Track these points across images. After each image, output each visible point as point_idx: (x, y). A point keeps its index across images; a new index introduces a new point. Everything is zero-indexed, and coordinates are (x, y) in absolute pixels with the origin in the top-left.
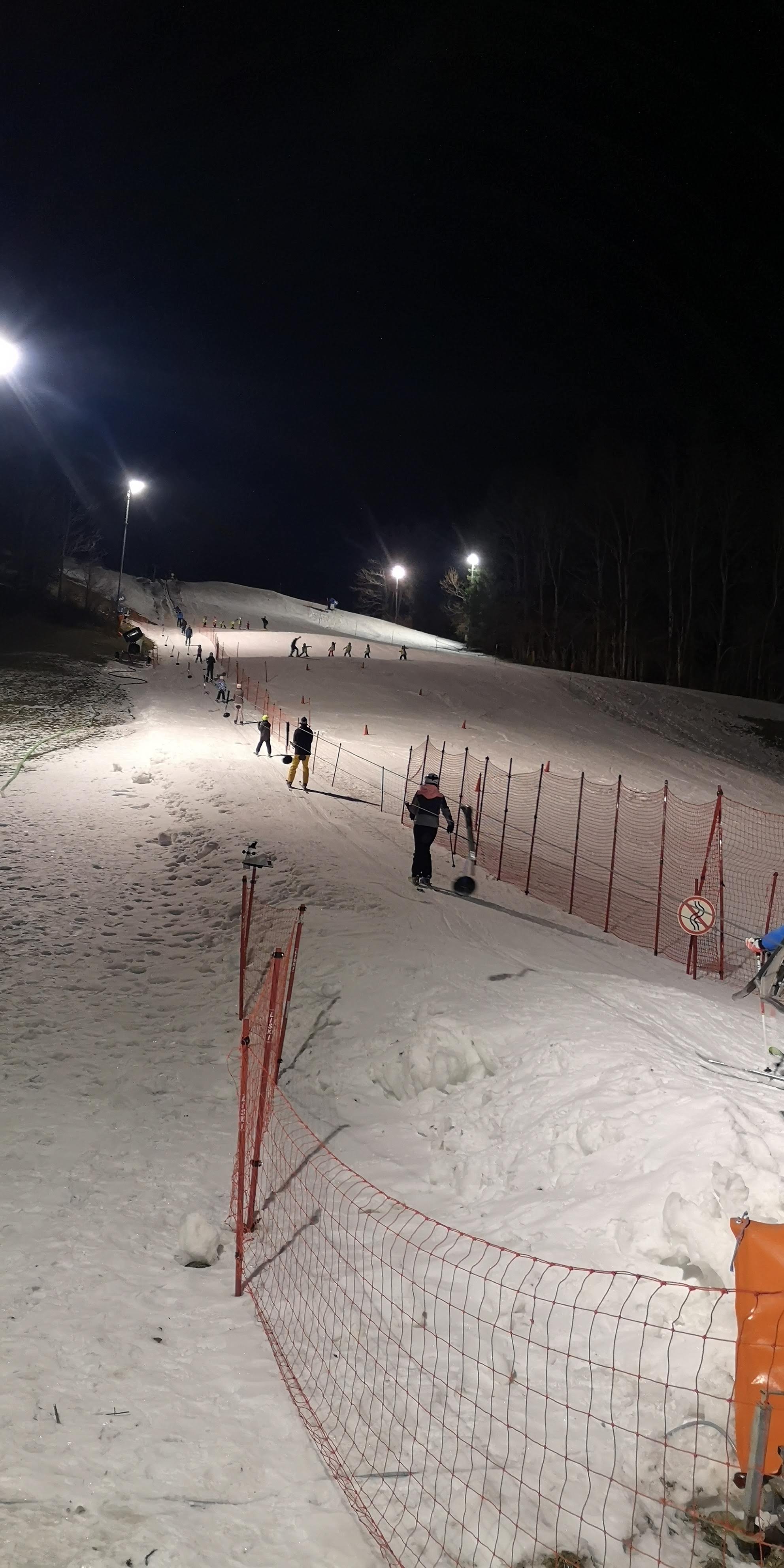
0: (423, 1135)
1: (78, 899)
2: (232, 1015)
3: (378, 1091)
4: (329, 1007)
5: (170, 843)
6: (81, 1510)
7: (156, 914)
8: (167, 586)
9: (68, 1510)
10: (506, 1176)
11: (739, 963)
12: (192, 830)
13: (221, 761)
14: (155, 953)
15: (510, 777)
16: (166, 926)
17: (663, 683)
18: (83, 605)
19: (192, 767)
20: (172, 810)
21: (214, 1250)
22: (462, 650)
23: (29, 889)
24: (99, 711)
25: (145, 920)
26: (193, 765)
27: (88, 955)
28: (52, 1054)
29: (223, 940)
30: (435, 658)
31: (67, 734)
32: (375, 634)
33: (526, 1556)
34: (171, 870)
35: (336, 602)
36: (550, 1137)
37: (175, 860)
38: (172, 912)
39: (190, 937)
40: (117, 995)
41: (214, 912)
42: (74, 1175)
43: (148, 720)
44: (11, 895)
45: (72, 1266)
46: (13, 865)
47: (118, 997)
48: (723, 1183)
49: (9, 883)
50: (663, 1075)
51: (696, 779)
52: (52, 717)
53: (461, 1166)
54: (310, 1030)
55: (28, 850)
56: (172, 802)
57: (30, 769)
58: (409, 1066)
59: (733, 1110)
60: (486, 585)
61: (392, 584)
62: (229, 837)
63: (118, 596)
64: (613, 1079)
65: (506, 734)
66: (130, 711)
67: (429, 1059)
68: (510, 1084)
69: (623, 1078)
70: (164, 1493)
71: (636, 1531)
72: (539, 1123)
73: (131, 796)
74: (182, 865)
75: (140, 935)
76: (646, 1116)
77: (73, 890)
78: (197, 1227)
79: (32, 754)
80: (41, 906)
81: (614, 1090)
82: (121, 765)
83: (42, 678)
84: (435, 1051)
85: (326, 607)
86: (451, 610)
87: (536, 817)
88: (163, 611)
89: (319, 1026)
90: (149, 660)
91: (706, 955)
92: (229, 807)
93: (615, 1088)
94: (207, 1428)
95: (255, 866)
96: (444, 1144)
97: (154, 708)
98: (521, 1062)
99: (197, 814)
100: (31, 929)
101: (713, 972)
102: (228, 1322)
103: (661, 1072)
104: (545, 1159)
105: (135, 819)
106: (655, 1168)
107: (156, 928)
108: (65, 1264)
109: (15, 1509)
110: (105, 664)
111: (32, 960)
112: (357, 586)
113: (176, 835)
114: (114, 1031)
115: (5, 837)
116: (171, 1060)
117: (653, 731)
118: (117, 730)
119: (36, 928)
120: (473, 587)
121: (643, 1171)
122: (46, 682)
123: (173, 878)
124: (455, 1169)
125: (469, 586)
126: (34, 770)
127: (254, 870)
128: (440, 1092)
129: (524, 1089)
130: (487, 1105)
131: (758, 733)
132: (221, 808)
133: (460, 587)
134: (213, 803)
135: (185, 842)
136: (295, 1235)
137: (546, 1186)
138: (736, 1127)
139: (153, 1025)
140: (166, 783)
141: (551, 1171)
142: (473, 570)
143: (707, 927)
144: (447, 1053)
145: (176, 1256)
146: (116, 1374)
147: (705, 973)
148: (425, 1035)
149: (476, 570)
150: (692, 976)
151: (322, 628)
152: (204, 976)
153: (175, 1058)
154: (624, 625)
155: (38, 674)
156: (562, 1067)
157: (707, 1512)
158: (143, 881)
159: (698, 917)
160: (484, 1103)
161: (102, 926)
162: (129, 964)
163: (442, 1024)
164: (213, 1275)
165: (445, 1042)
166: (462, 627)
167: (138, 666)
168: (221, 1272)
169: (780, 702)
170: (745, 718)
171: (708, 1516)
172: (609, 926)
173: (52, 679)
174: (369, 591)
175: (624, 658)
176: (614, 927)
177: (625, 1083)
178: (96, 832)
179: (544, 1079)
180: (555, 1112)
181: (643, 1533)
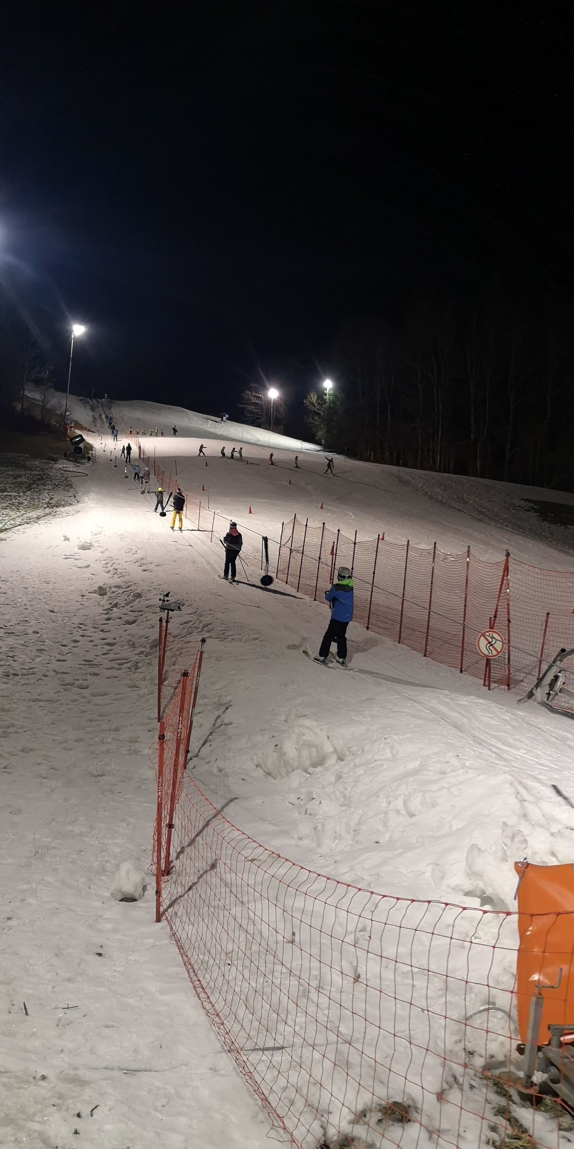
0: (292, 804)
1: (38, 635)
2: (153, 719)
3: (259, 773)
4: (224, 712)
5: (106, 594)
6: (44, 1078)
7: (97, 645)
9: (34, 1078)
10: (353, 833)
11: (521, 678)
12: (122, 584)
13: (143, 533)
14: (96, 674)
15: (355, 544)
16: (103, 654)
17: (467, 475)
18: (40, 418)
19: (122, 537)
20: (108, 569)
21: (141, 889)
22: (320, 451)
24: (52, 497)
25: (88, 650)
27: (46, 676)
28: (20, 748)
29: (145, 664)
31: (29, 514)
32: (256, 439)
33: (367, 1106)
34: (107, 614)
35: (227, 416)
36: (384, 805)
37: (109, 606)
38: (108, 644)
39: (121, 662)
40: (67, 705)
41: (139, 644)
42: (37, 836)
43: (89, 503)
45: (36, 902)
47: (69, 706)
48: (509, 837)
50: (465, 759)
51: (491, 545)
52: (17, 501)
53: (320, 826)
54: (210, 730)
56: (107, 563)
57: (2, 540)
58: (282, 754)
59: (517, 784)
60: (338, 403)
61: (268, 402)
62: (150, 589)
64: (430, 763)
65: (353, 513)
66: (75, 497)
67: (296, 749)
68: (355, 767)
69: (438, 762)
70: (104, 1065)
71: (445, 1086)
72: (376, 794)
73: (76, 559)
74: (115, 609)
75: (84, 661)
76: (453, 789)
77: (34, 629)
78: (128, 873)
79: (3, 528)
80: (11, 640)
81: (430, 771)
82: (69, 536)
83: (10, 472)
84: (301, 744)
85: (220, 419)
86: (312, 421)
87: (374, 573)
88: (99, 422)
89: (216, 726)
90: (89, 459)
91: (497, 672)
92: (149, 567)
93: (431, 769)
94: (136, 1017)
95: (168, 610)
96: (308, 811)
97: (93, 494)
98: (363, 751)
99: (125, 572)
100: (4, 657)
101: (503, 684)
102: (151, 941)
103: (465, 757)
104: (381, 821)
105: (80, 576)
106: (460, 827)
107: (96, 656)
108: (31, 901)
110: (56, 462)
112: (243, 404)
113: (110, 588)
114: (65, 731)
116: (108, 751)
117: (460, 510)
118: (66, 511)
119: (8, 656)
120: (328, 404)
121: (451, 829)
122: (13, 475)
123: (108, 619)
124: (315, 828)
125: (325, 403)
126: (5, 540)
127: (168, 613)
128: (304, 773)
129: (365, 770)
130: (338, 783)
131: (536, 511)
132: (144, 567)
133: (319, 404)
134: (137, 564)
135: (117, 593)
136: (199, 878)
137: (381, 840)
138: (519, 796)
139: (94, 727)
140: (102, 549)
141: (385, 829)
142: (328, 392)
143: (498, 653)
144: (310, 745)
145: (112, 894)
146: (69, 980)
147: (497, 685)
148: (294, 732)
149: (330, 392)
150: (487, 688)
151: (217, 435)
152: (132, 691)
153: (111, 750)
154: (438, 432)
155: (7, 469)
156: (393, 754)
157: (497, 1072)
158: (86, 622)
159: (492, 645)
160: (337, 781)
161: (57, 655)
162: (77, 682)
163: (306, 724)
164: (139, 907)
165: (308, 737)
166: (320, 433)
167: (81, 463)
168: (145, 905)
169: (552, 488)
170: (527, 500)
171: (498, 1075)
172: (427, 652)
173: (17, 473)
174: (251, 408)
175: (439, 457)
176: (431, 653)
177: (438, 765)
178: (51, 586)
179: (380, 762)
180: (388, 787)
181: (451, 1088)
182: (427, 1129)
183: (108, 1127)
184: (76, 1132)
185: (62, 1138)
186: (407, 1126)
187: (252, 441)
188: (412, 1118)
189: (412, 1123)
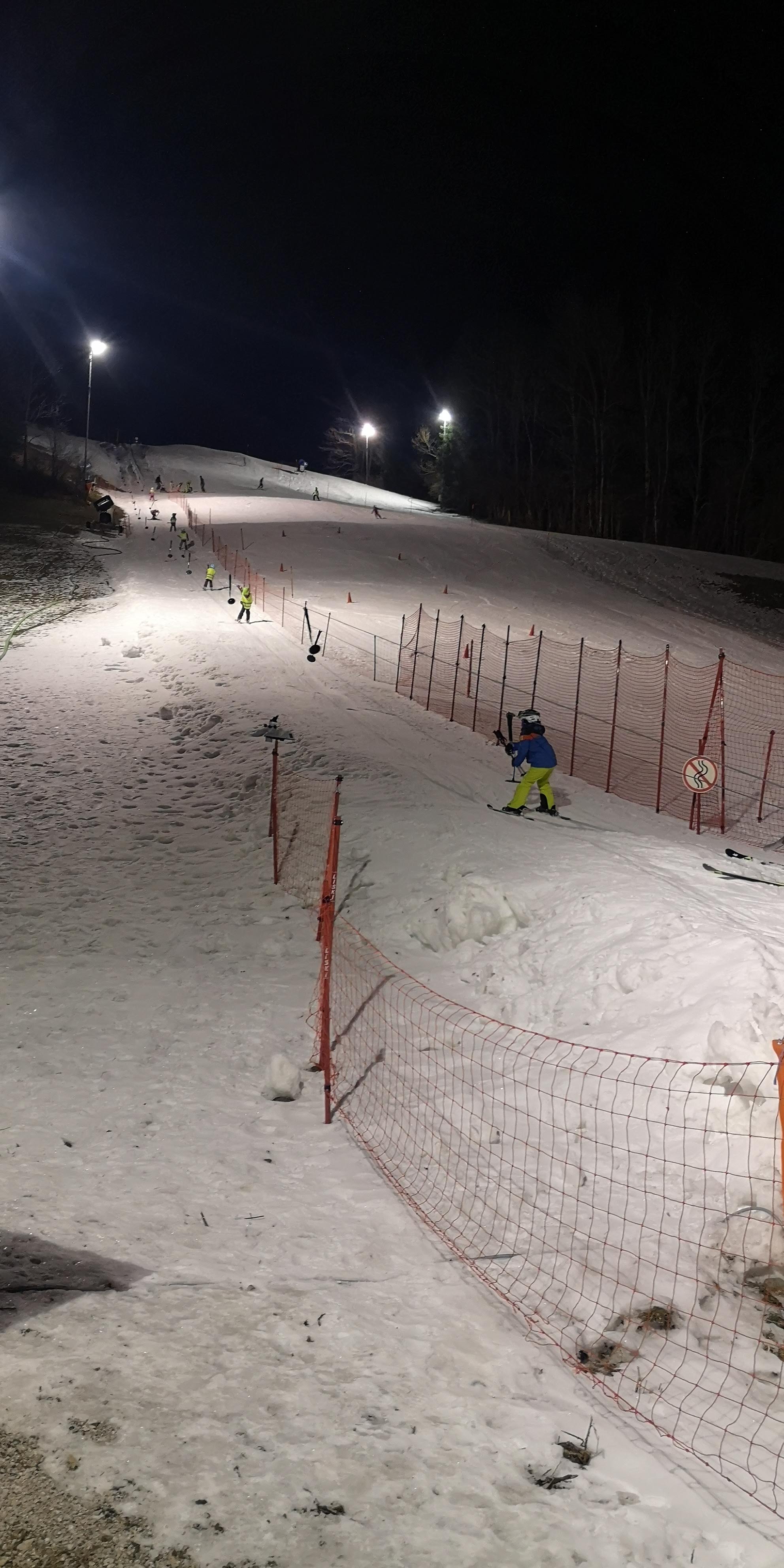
0: (466, 982)
1: (91, 774)
2: (266, 880)
3: (416, 945)
4: (361, 870)
5: (171, 717)
6: (252, 1288)
7: (171, 786)
8: (132, 450)
9: (241, 1288)
10: (553, 1014)
11: (737, 817)
12: (192, 704)
13: (209, 633)
14: (178, 824)
15: (507, 644)
16: (183, 798)
17: (640, 541)
18: (50, 473)
19: (182, 639)
20: (168, 684)
21: (297, 1086)
22: (435, 510)
23: (42, 766)
24: (78, 584)
25: (161, 793)
26: (182, 638)
27: (115, 828)
28: (103, 920)
29: (243, 810)
30: (411, 521)
31: (49, 609)
32: (347, 496)
33: (625, 1311)
34: (178, 744)
35: (305, 464)
36: (591, 978)
37: (179, 734)
38: (187, 785)
39: (209, 808)
40: (151, 864)
41: (228, 784)
42: (154, 1027)
43: (129, 592)
44: (26, 772)
45: (175, 1103)
46: (21, 743)
47: (153, 866)
48: (762, 1012)
49: (21, 760)
50: (691, 921)
51: (677, 638)
52: (31, 591)
53: (509, 1007)
54: (346, 892)
55: (33, 726)
56: (166, 676)
57: (19, 645)
58: (446, 921)
59: (761, 950)
60: (459, 443)
61: (362, 443)
62: (232, 709)
63: (85, 462)
64: (646, 926)
65: (488, 599)
66: (108, 583)
67: (465, 914)
68: (546, 933)
69: (655, 925)
70: (314, 1275)
71: (708, 1293)
72: (580, 966)
73: (122, 671)
74: (187, 739)
75: (159, 807)
76: (680, 958)
77: (86, 766)
78: (281, 1066)
79: (18, 629)
80: (57, 782)
81: (648, 936)
82: (109, 639)
83: (16, 551)
84: (471, 907)
85: (296, 469)
86: (424, 469)
87: (535, 683)
88: (129, 478)
89: (354, 887)
90: (121, 529)
91: (708, 811)
92: (225, 679)
93: (648, 933)
94: (333, 1227)
95: (277, 739)
96: (488, 989)
97: (132, 579)
98: (554, 914)
99: (194, 688)
100: (53, 804)
101: (715, 827)
102: (327, 1145)
103: (690, 918)
104: (589, 998)
105: (132, 694)
106: (693, 1002)
107: (173, 800)
108: (168, 1102)
109: (198, 1289)
110: (77, 535)
111: (62, 834)
112: (326, 446)
113: (177, 709)
114: (156, 898)
115: (7, 714)
116: (216, 922)
117: (633, 591)
118: (99, 603)
119: (57, 803)
120: (445, 444)
121: (682, 1005)
122: (20, 555)
123: (182, 751)
124: (503, 1010)
125: (441, 443)
126: (22, 645)
127: (277, 743)
128: (477, 944)
129: (560, 937)
130: (525, 954)
131: (736, 590)
132: (218, 680)
133: (433, 444)
134: (208, 676)
135: (186, 716)
136: (367, 1071)
137: (592, 1021)
138: (766, 964)
139: (192, 891)
140: (156, 657)
141: (595, 1008)
142: (445, 427)
143: (710, 785)
144: (481, 908)
145: (262, 1093)
146: (242, 1188)
147: (707, 828)
148: (460, 893)
149: (448, 427)
150: (696, 831)
151: (293, 491)
152: (231, 845)
153: (220, 921)
154: (600, 482)
155: (12, 546)
156: (595, 917)
157: (762, 1279)
158: (152, 755)
159: (702, 776)
160: (521, 953)
161: (121, 800)
162: (157, 836)
163: (476, 882)
164: (300, 1107)
165: (479, 898)
166: (435, 486)
167: (109, 536)
168: (307, 1104)
169: (757, 557)
170: (722, 575)
171: (762, 1282)
172: (610, 787)
173: (27, 551)
174: (338, 451)
175: (601, 515)
176: (615, 787)
177: (658, 929)
178: (95, 708)
179: (578, 927)
180: (594, 957)
181: (713, 1294)
182: (694, 1334)
183: (343, 1335)
184: (309, 1340)
185: (295, 1346)
186: (671, 1333)
187: (342, 499)
188: (677, 1324)
189: (676, 1330)
